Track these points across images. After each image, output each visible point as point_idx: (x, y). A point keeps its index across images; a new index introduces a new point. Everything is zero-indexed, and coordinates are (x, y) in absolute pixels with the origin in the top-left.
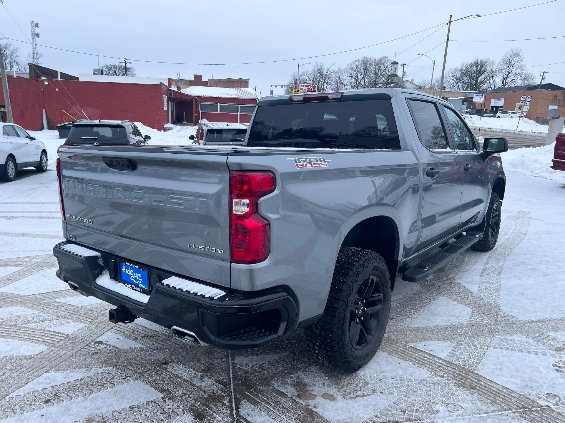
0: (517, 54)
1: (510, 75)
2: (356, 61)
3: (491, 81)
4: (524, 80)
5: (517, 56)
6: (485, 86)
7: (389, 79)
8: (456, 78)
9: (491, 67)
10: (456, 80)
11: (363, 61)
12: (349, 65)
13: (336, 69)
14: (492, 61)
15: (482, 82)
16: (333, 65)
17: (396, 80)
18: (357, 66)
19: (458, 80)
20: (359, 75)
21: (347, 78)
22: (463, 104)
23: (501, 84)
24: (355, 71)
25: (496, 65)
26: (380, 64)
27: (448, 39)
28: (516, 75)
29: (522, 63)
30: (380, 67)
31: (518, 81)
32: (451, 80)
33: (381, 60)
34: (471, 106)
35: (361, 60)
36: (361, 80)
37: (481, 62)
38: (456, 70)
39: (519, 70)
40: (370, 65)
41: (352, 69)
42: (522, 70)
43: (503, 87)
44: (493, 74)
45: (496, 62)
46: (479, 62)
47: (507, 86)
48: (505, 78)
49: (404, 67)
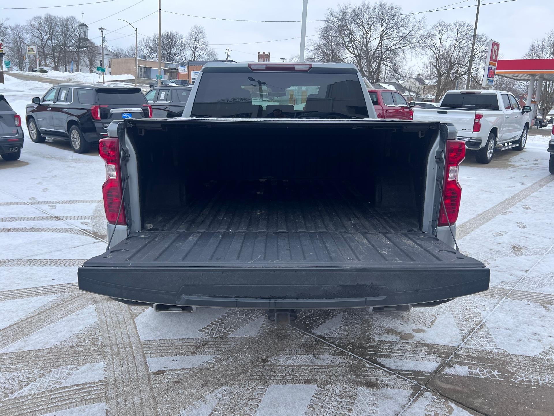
0: (200, 31)
1: (198, 49)
2: (38, 18)
3: (182, 54)
4: (209, 55)
5: (201, 33)
6: (178, 58)
7: (80, 43)
8: (150, 47)
9: (181, 41)
10: (149, 50)
11: (46, 19)
12: (29, 22)
13: (13, 25)
14: (180, 35)
15: (175, 54)
16: (8, 19)
17: (88, 45)
18: (39, 24)
19: (153, 50)
20: (43, 34)
21: (29, 37)
22: (165, 74)
23: (191, 58)
24: (38, 30)
25: (185, 39)
26: (67, 24)
27: (160, 9)
28: (202, 49)
29: (206, 40)
30: (67, 28)
31: (204, 55)
32: (145, 50)
33: (67, 20)
34: (172, 77)
35: (43, 18)
36: (47, 41)
37: (171, 34)
38: (148, 39)
39: (204, 46)
40: (56, 24)
41: (34, 26)
42: (206, 46)
43: (193, 60)
44: (183, 47)
45: (184, 36)
46: (169, 34)
47: (196, 60)
48: (194, 52)
49: (102, 31)
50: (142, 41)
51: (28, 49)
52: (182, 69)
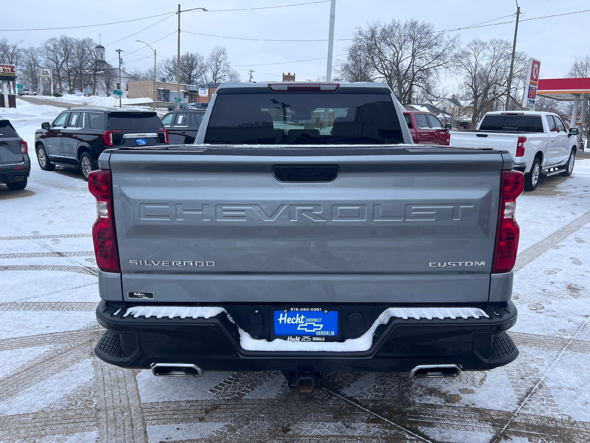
0: (222, 52)
1: (219, 71)
2: (53, 39)
3: (203, 76)
4: (231, 76)
5: (223, 53)
6: (198, 80)
7: (97, 65)
8: (170, 69)
9: (201, 63)
10: (169, 72)
11: (62, 40)
12: (44, 44)
13: (27, 48)
14: (201, 56)
15: (196, 76)
16: (21, 41)
17: (105, 67)
18: (55, 46)
19: (172, 72)
20: (59, 56)
21: (43, 60)
22: (185, 97)
23: (212, 80)
24: (53, 52)
25: (206, 60)
26: (83, 46)
27: (179, 30)
28: (224, 71)
29: (228, 61)
30: (83, 50)
31: (226, 77)
32: (164, 72)
33: (84, 42)
34: (192, 100)
35: (59, 40)
36: (62, 63)
37: (191, 55)
38: (168, 61)
39: (226, 68)
40: (72, 46)
41: (48, 49)
42: (229, 67)
43: (214, 82)
44: (203, 69)
45: (205, 58)
46: (189, 56)
47: (217, 82)
48: (215, 74)
49: (119, 53)
50: (162, 62)
51: (42, 72)
52: (203, 91)
